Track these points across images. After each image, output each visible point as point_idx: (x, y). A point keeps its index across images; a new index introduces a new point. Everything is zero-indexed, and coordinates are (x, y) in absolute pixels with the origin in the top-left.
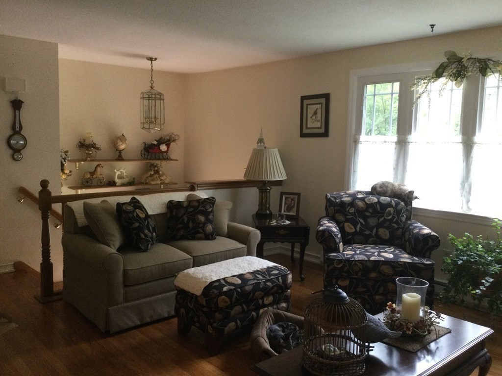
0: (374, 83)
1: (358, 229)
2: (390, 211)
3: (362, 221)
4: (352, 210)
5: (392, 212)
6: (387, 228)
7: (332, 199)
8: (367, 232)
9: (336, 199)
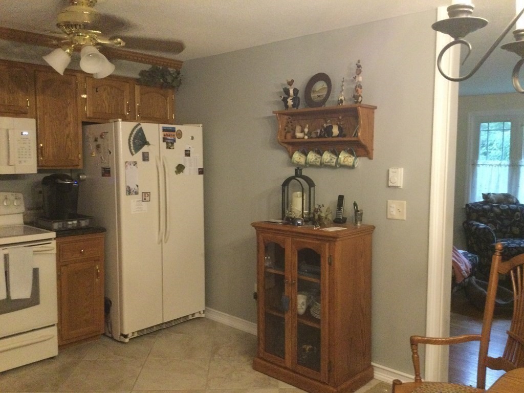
0: (488, 121)
1: (498, 228)
2: (518, 215)
3: (499, 222)
4: (492, 215)
5: (519, 215)
6: (517, 227)
7: (473, 207)
8: (504, 230)
9: (476, 207)
